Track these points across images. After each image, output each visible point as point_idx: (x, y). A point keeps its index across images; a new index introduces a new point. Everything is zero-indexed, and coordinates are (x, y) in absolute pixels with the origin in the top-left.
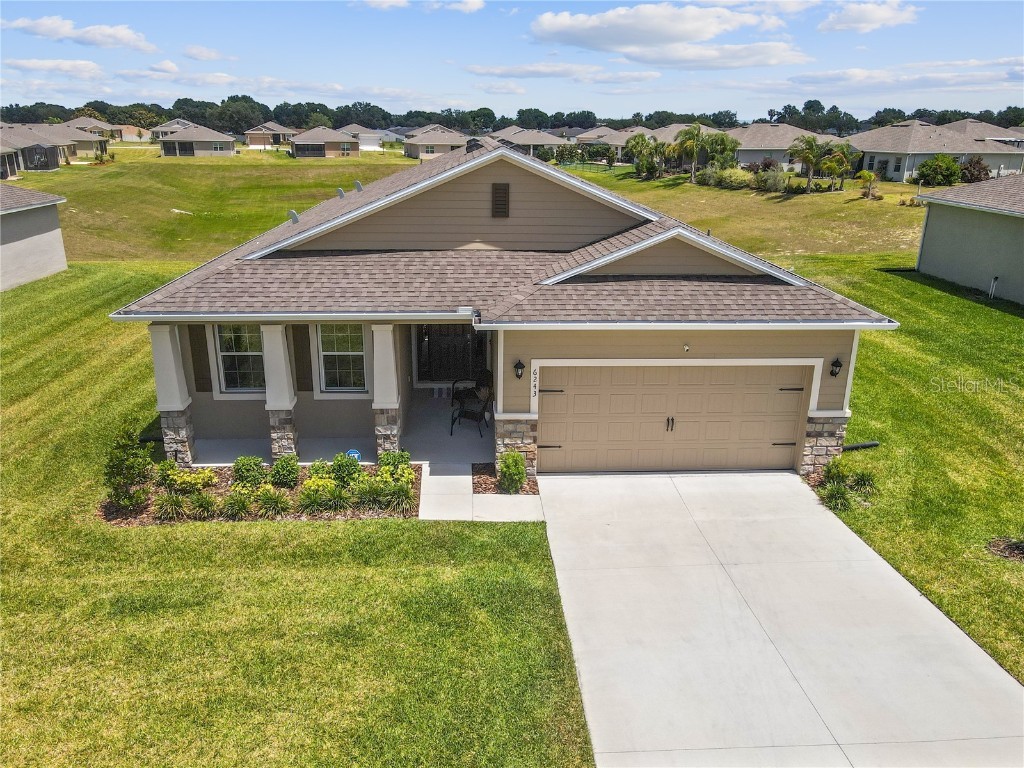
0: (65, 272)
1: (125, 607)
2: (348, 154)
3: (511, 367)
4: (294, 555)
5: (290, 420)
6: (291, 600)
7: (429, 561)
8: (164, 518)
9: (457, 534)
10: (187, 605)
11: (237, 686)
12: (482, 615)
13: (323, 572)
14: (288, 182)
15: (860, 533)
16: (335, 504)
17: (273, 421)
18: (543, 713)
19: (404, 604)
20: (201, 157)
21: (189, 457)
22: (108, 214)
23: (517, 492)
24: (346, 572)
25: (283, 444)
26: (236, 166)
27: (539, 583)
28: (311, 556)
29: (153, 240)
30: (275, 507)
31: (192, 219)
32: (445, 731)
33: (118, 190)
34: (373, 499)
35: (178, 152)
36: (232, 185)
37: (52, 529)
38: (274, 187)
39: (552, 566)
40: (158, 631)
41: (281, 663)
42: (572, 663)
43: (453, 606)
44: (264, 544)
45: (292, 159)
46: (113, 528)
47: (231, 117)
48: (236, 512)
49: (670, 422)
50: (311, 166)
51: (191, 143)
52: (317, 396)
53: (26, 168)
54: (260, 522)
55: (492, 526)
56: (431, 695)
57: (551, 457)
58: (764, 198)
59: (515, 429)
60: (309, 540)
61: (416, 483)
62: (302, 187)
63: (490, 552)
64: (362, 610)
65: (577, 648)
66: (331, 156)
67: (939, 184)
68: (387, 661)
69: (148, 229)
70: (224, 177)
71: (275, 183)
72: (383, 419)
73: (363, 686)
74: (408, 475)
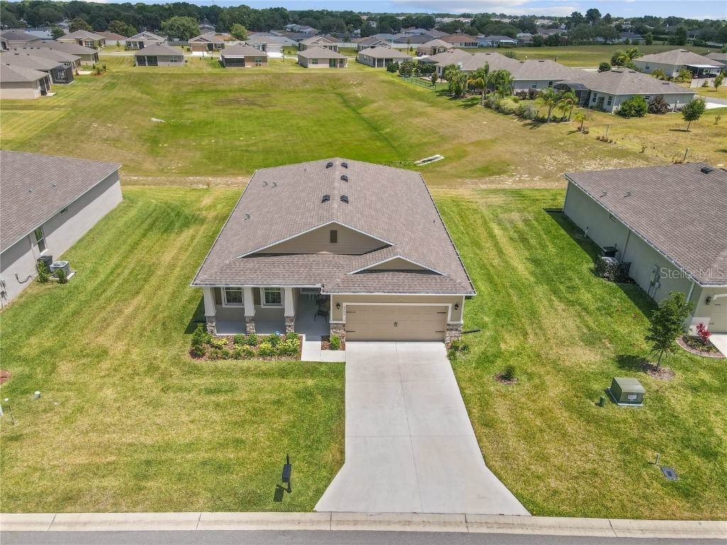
0: (122, 202)
1: (210, 392)
2: (260, 65)
3: (335, 305)
4: (259, 374)
5: (253, 320)
6: (260, 390)
7: (304, 377)
8: (212, 358)
9: (314, 367)
10: (228, 391)
11: (248, 417)
12: (320, 397)
13: (270, 380)
14: (220, 87)
15: (454, 369)
16: (271, 354)
17: (247, 320)
18: (334, 427)
19: (296, 393)
20: (162, 67)
21: (216, 333)
22: (115, 125)
23: (337, 349)
24: (277, 381)
25: (251, 327)
26: (186, 75)
27: (339, 387)
28: (265, 374)
29: (145, 147)
30: (250, 354)
31: (165, 126)
32: (306, 431)
33: (116, 103)
34: (284, 352)
35: (147, 62)
36: (185, 89)
37: (176, 361)
38: (212, 91)
39: (345, 380)
40: (222, 399)
41: (260, 410)
42: (344, 412)
43: (311, 394)
44: (248, 369)
45: (222, 69)
46: (196, 362)
47: (178, 28)
48: (237, 356)
49: (396, 324)
50: (236, 75)
51: (155, 57)
52: (262, 307)
53: (54, 82)
54: (246, 360)
55: (326, 364)
56: (303, 421)
57: (351, 335)
58: (522, 123)
59: (337, 326)
60: (264, 368)
61: (301, 346)
62: (231, 91)
63: (324, 375)
64: (283, 394)
65: (347, 408)
66: (248, 66)
67: (633, 116)
68: (291, 411)
69: (140, 136)
70: (179, 84)
71: (213, 88)
72: (288, 320)
73: (285, 418)
74: (297, 342)
